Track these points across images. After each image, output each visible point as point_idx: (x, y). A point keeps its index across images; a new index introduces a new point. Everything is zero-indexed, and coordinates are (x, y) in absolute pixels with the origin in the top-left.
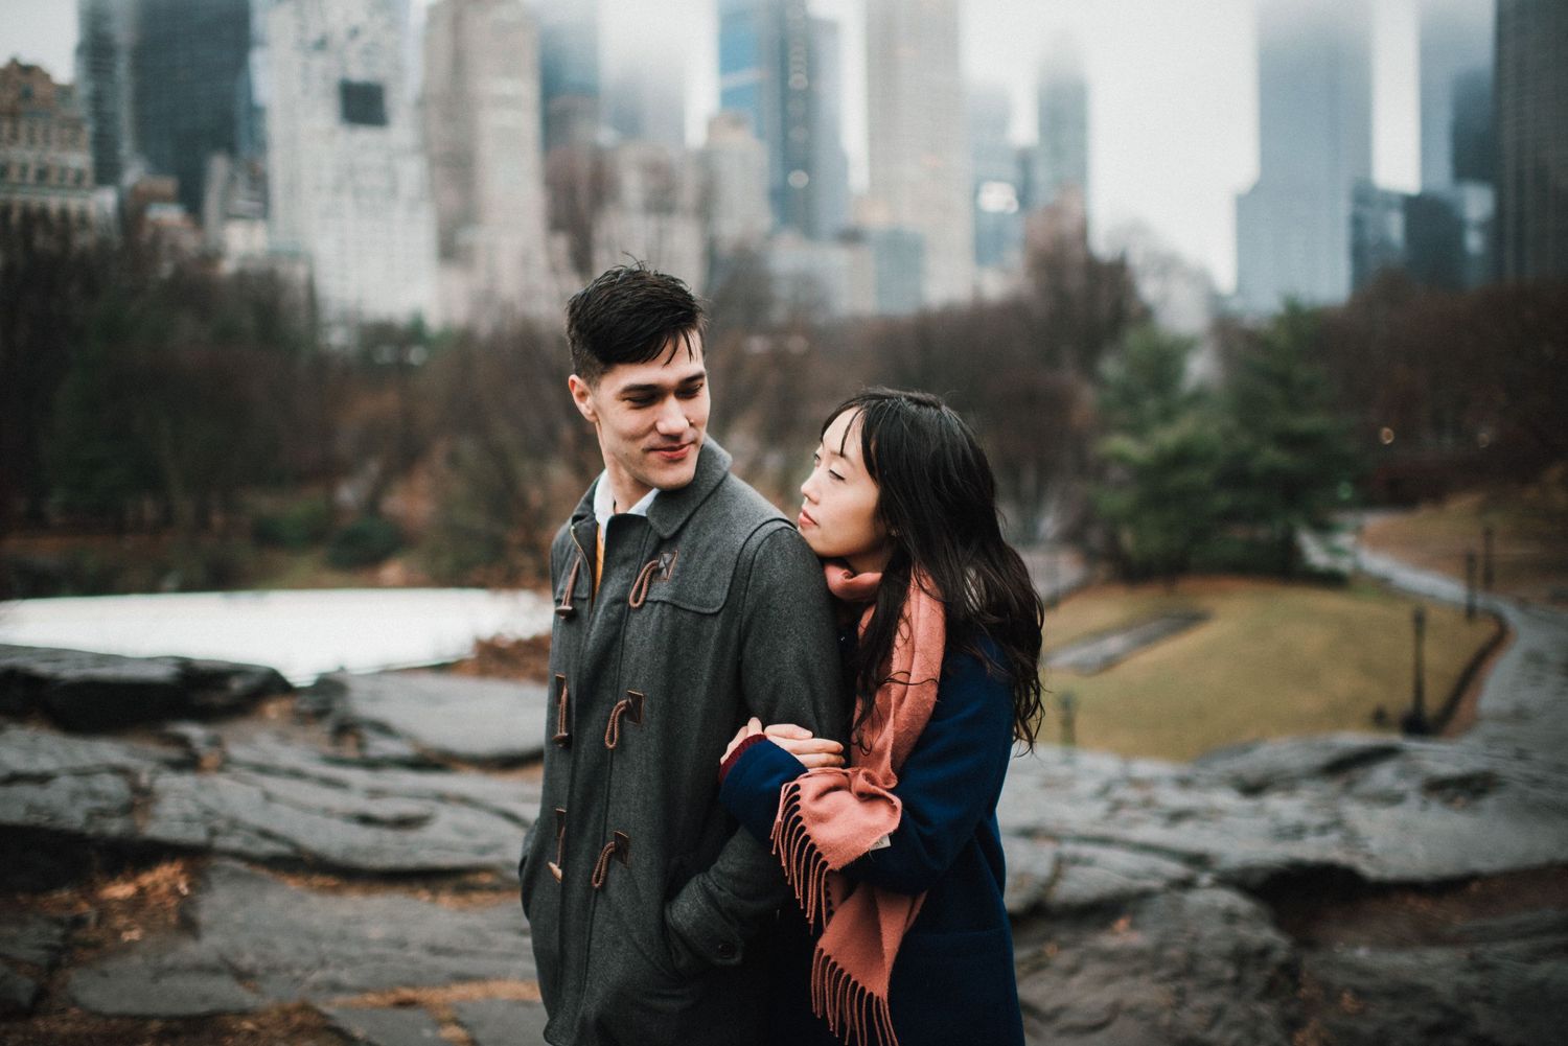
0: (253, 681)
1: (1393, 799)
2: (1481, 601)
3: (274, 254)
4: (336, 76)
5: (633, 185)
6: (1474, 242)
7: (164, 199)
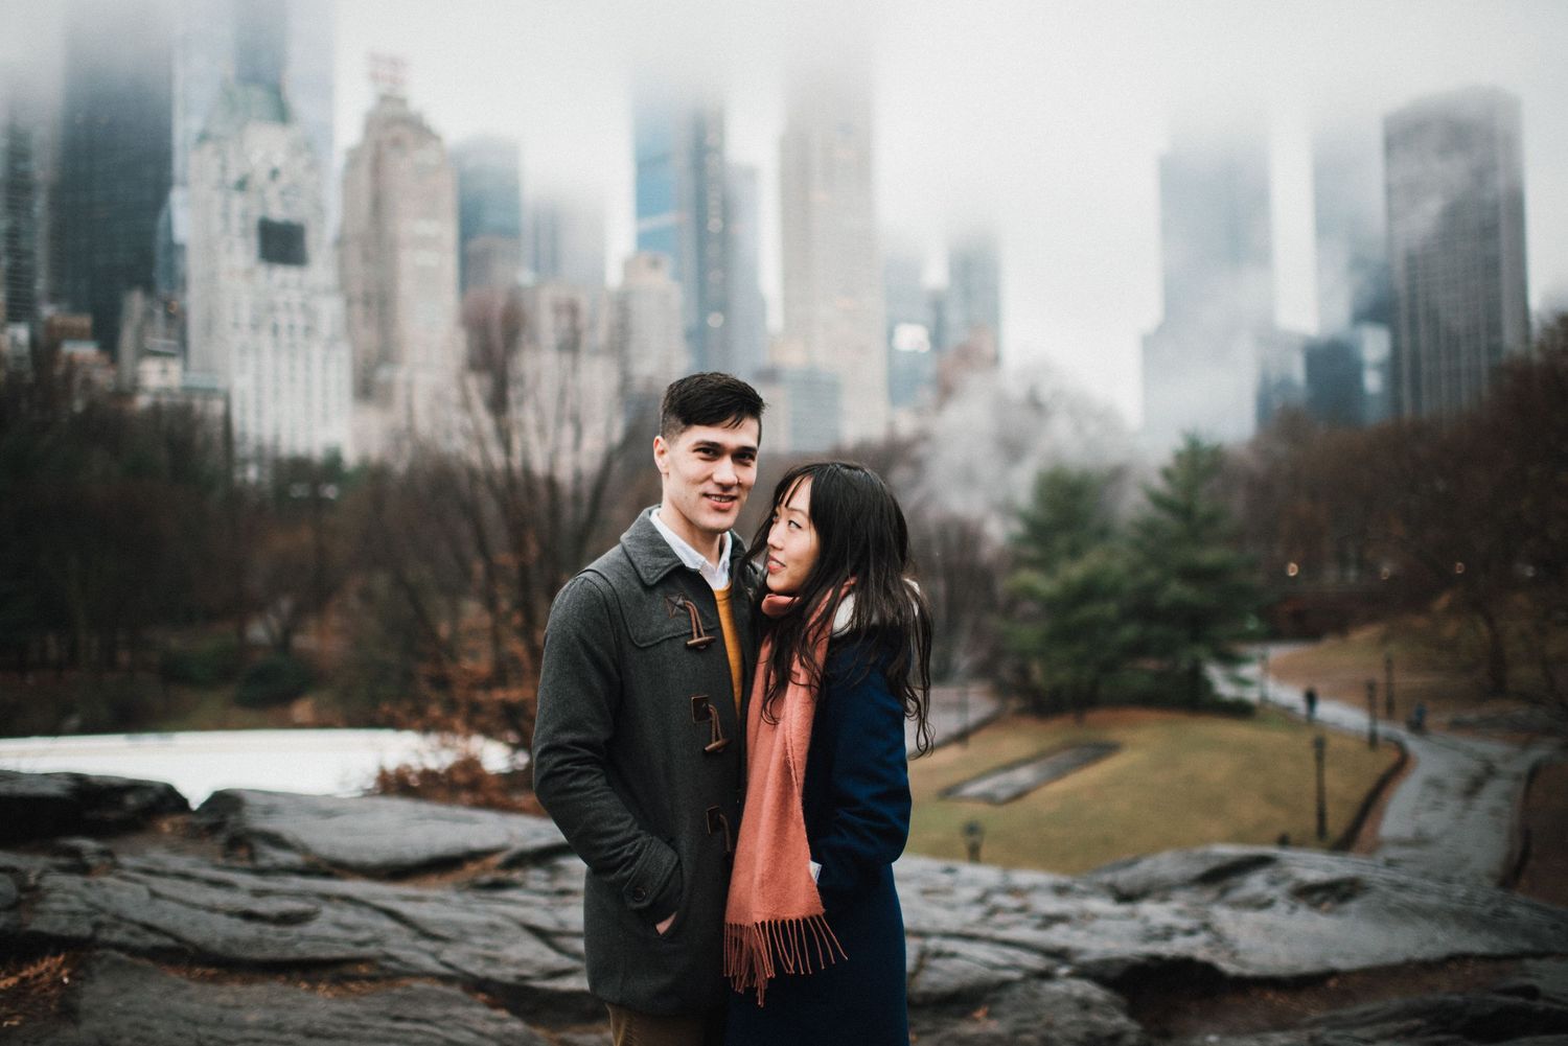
0: (150, 796)
1: (1262, 904)
2: (1383, 728)
3: (189, 391)
4: (256, 214)
5: (547, 325)
6: (1373, 382)
7: (78, 335)
